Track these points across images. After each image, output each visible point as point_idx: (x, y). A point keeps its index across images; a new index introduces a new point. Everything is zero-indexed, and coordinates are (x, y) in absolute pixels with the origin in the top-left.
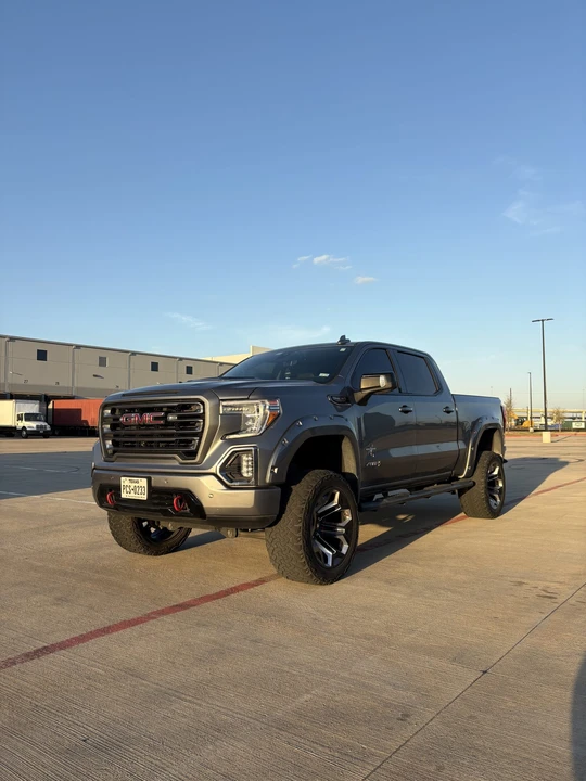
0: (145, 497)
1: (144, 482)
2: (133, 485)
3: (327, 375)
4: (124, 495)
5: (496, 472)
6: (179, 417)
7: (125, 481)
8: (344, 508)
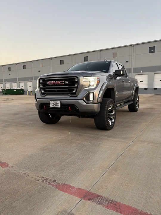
0: (59, 107)
1: (59, 102)
2: (54, 103)
3: (105, 70)
4: (51, 106)
5: (137, 100)
6: (69, 82)
7: (51, 102)
8: (114, 109)
